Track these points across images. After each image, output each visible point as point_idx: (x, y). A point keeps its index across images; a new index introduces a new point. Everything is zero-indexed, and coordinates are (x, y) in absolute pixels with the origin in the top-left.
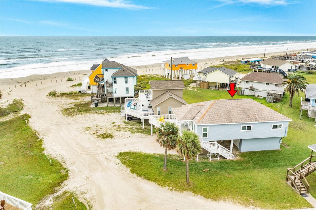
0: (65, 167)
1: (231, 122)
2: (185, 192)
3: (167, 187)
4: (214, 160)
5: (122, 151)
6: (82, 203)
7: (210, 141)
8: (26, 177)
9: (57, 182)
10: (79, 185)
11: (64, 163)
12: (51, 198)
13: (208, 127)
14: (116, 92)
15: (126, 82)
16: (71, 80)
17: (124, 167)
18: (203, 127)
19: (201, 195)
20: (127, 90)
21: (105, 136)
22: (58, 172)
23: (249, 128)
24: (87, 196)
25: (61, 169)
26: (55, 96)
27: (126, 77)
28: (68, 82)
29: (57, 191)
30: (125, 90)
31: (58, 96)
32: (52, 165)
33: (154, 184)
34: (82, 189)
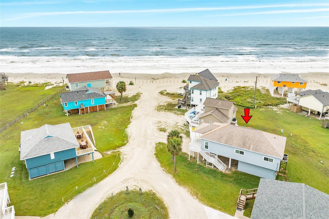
0: (128, 140)
1: (227, 144)
2: (169, 174)
3: (163, 168)
4: (209, 167)
5: (161, 142)
6: (120, 158)
7: (210, 153)
8: (110, 139)
9: (119, 145)
10: (126, 150)
11: (130, 138)
12: (112, 151)
13: (209, 142)
14: (192, 100)
15: (201, 94)
16: (185, 82)
17: (154, 150)
18: (205, 141)
19: (176, 179)
20: (201, 100)
21: (162, 130)
22: (124, 141)
23: (242, 153)
24: (125, 156)
25: (126, 140)
26: (162, 94)
27: (201, 90)
28: (183, 83)
29: (116, 149)
30: (199, 100)
31: (164, 95)
32: (124, 137)
33: (159, 164)
34: (126, 153)
